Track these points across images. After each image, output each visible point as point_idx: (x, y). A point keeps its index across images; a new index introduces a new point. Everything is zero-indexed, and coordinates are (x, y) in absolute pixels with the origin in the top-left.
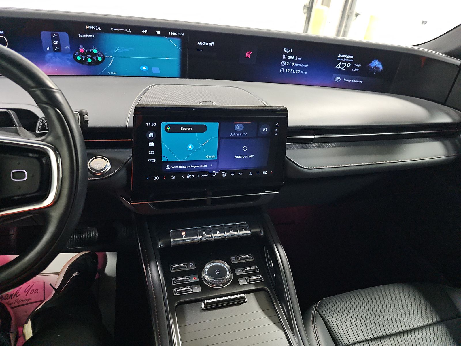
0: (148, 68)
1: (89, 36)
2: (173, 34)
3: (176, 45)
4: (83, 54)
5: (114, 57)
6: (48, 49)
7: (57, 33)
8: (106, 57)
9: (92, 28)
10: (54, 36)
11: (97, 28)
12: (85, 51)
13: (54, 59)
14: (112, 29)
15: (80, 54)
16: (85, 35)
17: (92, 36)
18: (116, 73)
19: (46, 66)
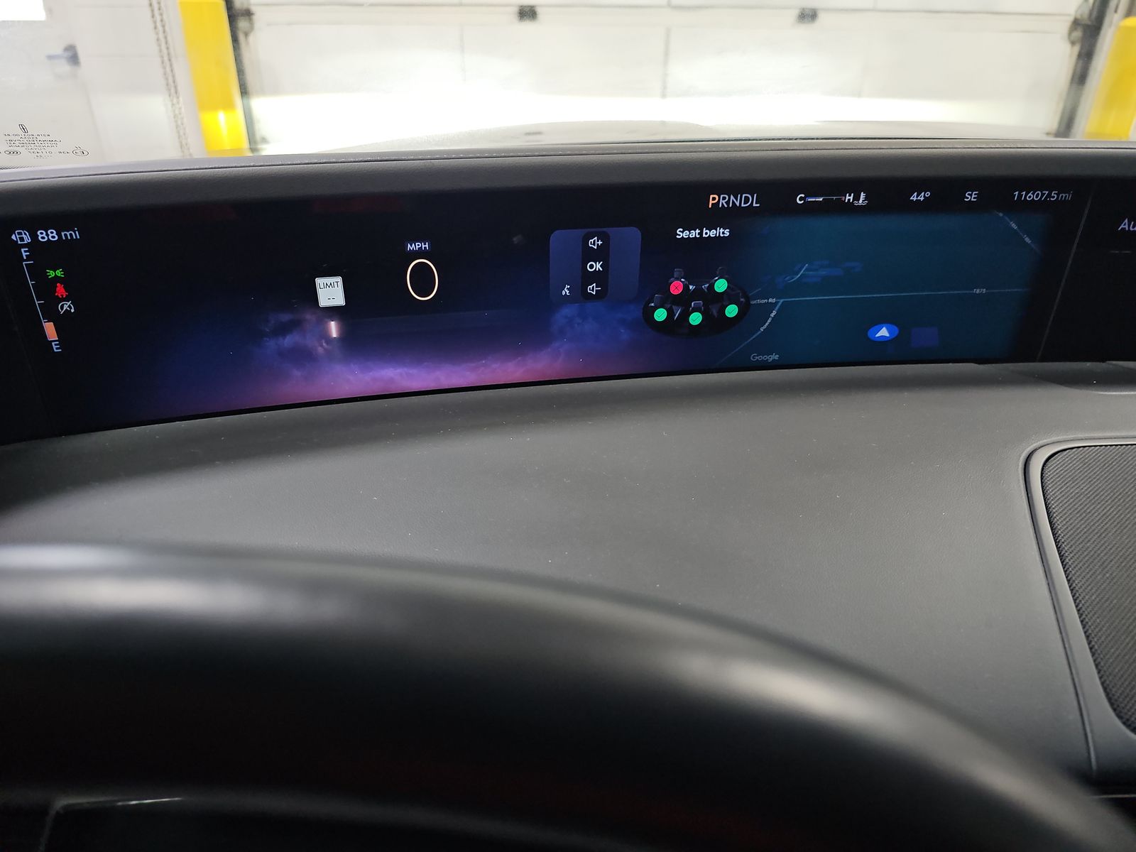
0: (896, 330)
1: (712, 233)
2: (1031, 196)
3: (1027, 240)
4: (677, 300)
5: (782, 301)
6: (566, 291)
7: (604, 232)
8: (755, 302)
9: (728, 203)
10: (595, 243)
11: (747, 200)
12: (686, 287)
13: (578, 324)
14: (800, 199)
15: (668, 301)
16: (698, 231)
17: (722, 230)
18: (776, 357)
19: (549, 350)
